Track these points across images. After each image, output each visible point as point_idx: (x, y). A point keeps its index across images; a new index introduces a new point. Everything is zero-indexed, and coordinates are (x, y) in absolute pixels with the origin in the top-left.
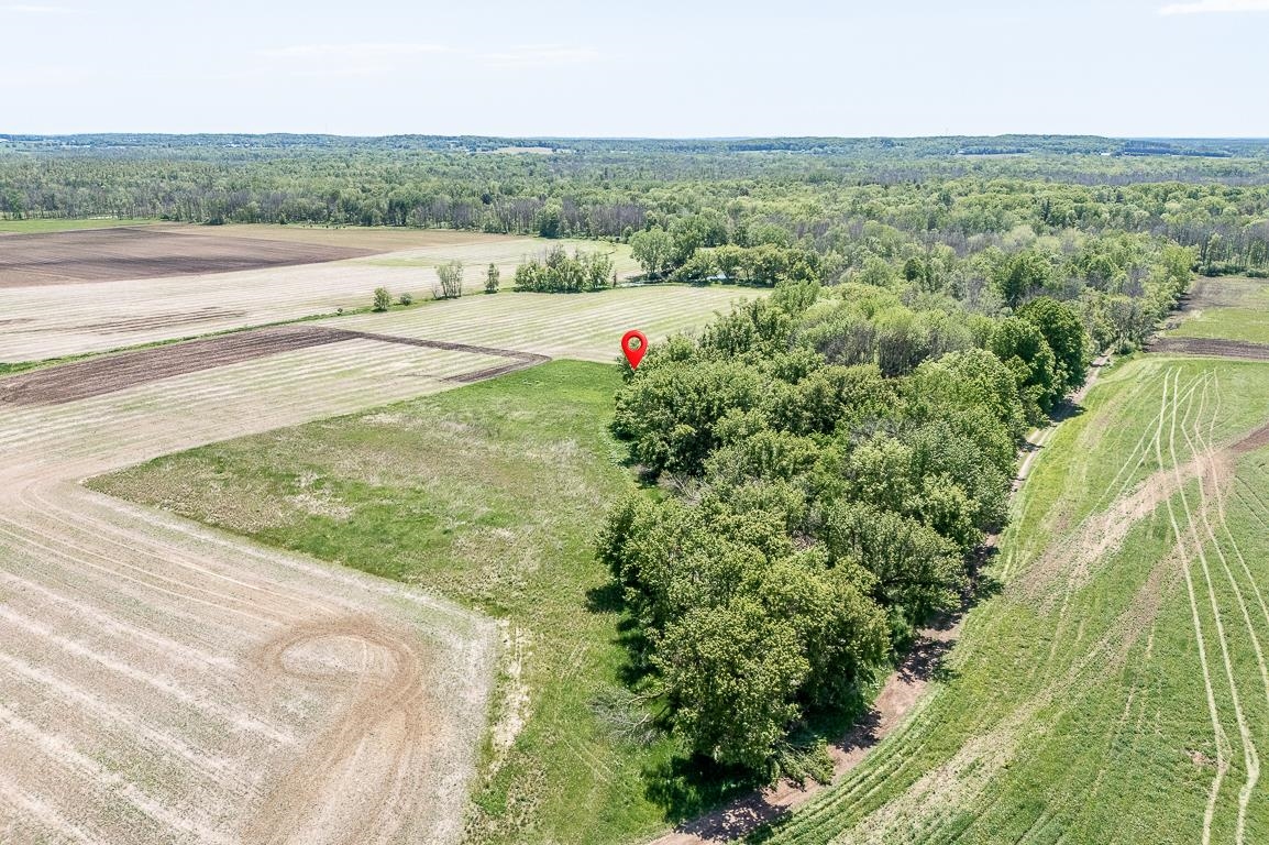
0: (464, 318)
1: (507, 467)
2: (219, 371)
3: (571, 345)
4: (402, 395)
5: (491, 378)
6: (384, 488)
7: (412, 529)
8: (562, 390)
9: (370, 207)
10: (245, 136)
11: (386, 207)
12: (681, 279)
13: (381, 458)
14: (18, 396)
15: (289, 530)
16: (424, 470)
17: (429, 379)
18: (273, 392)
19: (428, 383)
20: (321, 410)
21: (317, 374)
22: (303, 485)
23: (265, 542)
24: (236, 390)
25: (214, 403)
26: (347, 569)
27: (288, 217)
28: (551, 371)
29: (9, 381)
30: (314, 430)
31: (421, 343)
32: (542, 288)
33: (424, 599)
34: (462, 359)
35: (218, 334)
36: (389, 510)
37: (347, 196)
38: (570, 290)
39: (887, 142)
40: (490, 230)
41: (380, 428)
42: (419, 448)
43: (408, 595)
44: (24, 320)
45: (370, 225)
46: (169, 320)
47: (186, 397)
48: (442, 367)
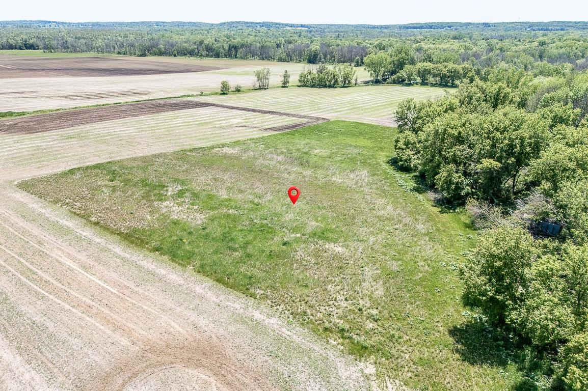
0: (271, 98)
1: (322, 188)
2: (129, 120)
3: (339, 113)
4: (239, 137)
5: (293, 129)
6: (230, 200)
7: (255, 239)
8: (341, 137)
9: (219, 48)
10: (162, 22)
11: (227, 48)
12: (394, 82)
13: (226, 177)
14: (10, 129)
15: (153, 231)
16: (260, 188)
17: (255, 129)
18: (159, 132)
19: (254, 131)
20: (188, 143)
21: (187, 124)
22: (169, 193)
23: (132, 242)
24: (137, 130)
25: (121, 137)
26: (200, 277)
27: (178, 53)
28: (331, 126)
29: (8, 121)
30: (182, 156)
31: (249, 110)
32: (313, 85)
33: (274, 322)
34: (274, 119)
35: (133, 102)
36: (235, 219)
37: (207, 43)
38: (330, 87)
39: (486, 25)
40: (280, 60)
41: (225, 156)
42: (252, 170)
43: (257, 315)
44: (32, 92)
45: (218, 57)
46: (109, 95)
47: (106, 133)
48: (262, 122)
